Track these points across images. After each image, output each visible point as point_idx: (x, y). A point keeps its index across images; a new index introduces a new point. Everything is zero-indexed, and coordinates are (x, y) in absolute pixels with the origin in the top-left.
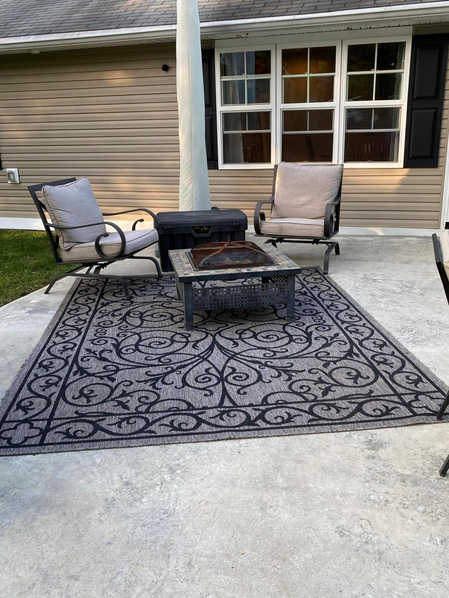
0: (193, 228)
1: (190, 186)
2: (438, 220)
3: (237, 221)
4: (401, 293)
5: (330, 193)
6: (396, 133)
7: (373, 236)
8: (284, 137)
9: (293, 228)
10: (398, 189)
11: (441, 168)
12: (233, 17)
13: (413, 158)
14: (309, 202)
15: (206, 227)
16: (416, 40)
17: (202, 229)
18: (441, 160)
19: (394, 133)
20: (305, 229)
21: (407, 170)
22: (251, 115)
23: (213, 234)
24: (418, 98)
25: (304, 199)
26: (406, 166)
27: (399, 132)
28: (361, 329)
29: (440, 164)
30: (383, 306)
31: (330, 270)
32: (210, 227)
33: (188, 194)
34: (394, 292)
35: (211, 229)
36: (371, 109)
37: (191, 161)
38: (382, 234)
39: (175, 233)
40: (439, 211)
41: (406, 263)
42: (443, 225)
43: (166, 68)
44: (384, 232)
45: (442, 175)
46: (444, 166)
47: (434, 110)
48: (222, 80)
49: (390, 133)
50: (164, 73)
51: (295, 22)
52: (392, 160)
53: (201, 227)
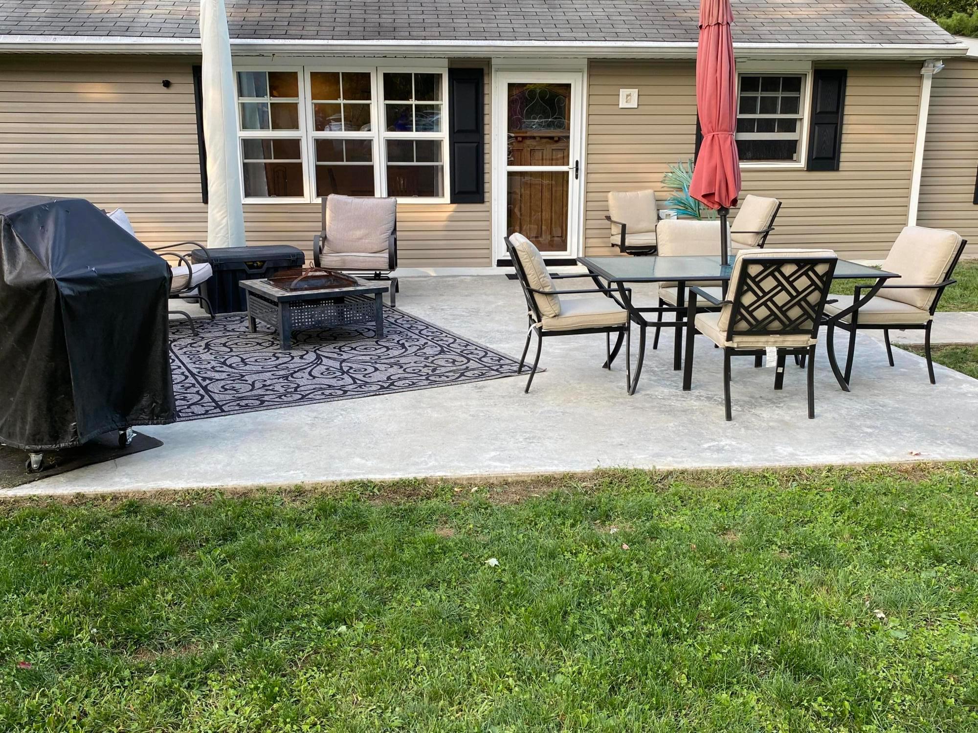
0: (245, 262)
1: (224, 221)
2: (489, 257)
3: (294, 255)
4: (470, 316)
5: (386, 226)
6: (439, 167)
7: (425, 277)
8: (318, 169)
9: (357, 261)
10: (447, 226)
11: (487, 204)
12: (255, 35)
13: (460, 193)
14: (366, 236)
15: (260, 262)
16: (451, 72)
17: (255, 265)
18: (486, 195)
19: (437, 166)
20: (369, 262)
21: (454, 206)
22: (278, 142)
23: (268, 269)
24: (459, 131)
25: (359, 233)
26: (453, 201)
27: (442, 167)
28: (445, 339)
29: (486, 200)
30: (457, 325)
31: (397, 304)
32: (264, 262)
33: (222, 228)
34: (463, 316)
35: (266, 264)
36: (412, 141)
37: (226, 193)
38: (435, 275)
39: (225, 269)
40: (489, 248)
41: (466, 296)
42: (495, 263)
43: (167, 84)
44: (435, 272)
45: (489, 211)
46: (490, 202)
47: (476, 144)
48: (240, 101)
49: (433, 166)
50: (165, 90)
51: (329, 48)
52: (437, 195)
53: (254, 262)
